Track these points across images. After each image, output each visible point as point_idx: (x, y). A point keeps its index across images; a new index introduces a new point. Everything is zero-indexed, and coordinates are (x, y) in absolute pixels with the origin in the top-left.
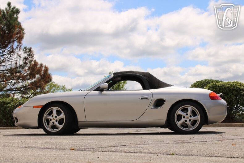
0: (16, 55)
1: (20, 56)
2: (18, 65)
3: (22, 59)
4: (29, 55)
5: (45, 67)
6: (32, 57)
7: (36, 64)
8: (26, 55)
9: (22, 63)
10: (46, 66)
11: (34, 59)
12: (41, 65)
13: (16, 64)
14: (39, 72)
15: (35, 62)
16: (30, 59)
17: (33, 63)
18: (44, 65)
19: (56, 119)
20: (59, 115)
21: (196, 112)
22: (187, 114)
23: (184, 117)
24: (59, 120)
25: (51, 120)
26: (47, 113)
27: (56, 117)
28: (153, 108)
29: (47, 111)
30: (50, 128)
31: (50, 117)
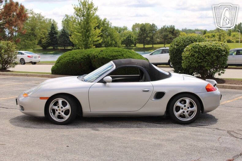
5: (21, 6)
7: (12, 3)
12: (17, 4)
19: (62, 110)
20: (64, 106)
21: (193, 104)
22: (185, 106)
23: (182, 109)
24: (65, 111)
25: (57, 110)
26: (53, 104)
27: (62, 108)
28: (153, 100)
29: (53, 102)
30: (56, 118)
31: (56, 108)
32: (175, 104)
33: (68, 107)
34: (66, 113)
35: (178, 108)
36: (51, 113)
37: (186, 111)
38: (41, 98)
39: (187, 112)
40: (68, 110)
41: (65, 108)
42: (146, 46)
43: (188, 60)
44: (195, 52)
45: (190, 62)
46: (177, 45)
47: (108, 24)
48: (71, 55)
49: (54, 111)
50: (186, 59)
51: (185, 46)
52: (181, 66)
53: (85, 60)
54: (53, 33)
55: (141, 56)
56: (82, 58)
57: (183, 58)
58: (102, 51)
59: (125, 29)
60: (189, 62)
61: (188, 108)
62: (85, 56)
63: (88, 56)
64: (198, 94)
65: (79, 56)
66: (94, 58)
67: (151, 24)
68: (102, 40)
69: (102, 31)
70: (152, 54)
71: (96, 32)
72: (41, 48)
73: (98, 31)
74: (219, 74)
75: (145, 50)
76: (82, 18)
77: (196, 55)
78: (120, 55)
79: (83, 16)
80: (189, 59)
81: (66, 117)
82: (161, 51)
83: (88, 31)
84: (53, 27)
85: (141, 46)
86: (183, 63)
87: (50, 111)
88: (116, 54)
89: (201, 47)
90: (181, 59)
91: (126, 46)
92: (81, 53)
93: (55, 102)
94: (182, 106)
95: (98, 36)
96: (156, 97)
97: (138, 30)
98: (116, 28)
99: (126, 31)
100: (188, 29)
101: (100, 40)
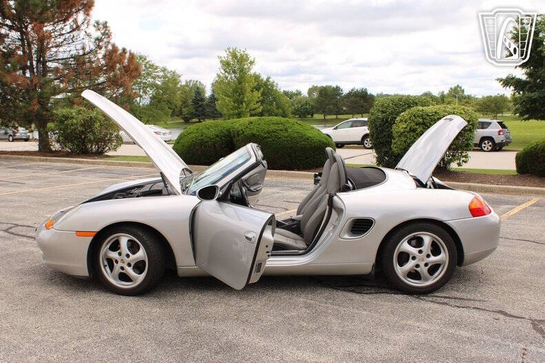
0: (82, 34)
1: (89, 35)
2: (87, 50)
3: (93, 40)
4: (103, 34)
5: (130, 54)
6: (109, 37)
7: (115, 49)
8: (98, 34)
9: (93, 47)
10: (132, 52)
11: (112, 41)
12: (124, 50)
13: (83, 48)
14: (120, 62)
15: (113, 46)
16: (105, 40)
17: (110, 47)
18: (128, 49)
19: (127, 260)
20: (134, 253)
21: (440, 246)
22: (420, 252)
23: (414, 258)
24: (136, 264)
25: (117, 262)
26: (108, 246)
27: (128, 256)
28: (346, 236)
29: (108, 242)
30: (114, 279)
31: (114, 255)
32: (398, 246)
33: (141, 254)
34: (139, 267)
35: (404, 257)
36: (105, 266)
37: (422, 264)
38: (80, 233)
39: (426, 265)
40: (143, 262)
41: (134, 258)
42: (328, 117)
43: (403, 139)
44: (417, 124)
45: (408, 141)
46: (383, 112)
47: (272, 86)
48: (199, 131)
49: (111, 263)
50: (399, 136)
51: (398, 114)
52: (391, 149)
53: (223, 138)
54: (198, 100)
55: (319, 130)
56: (217, 136)
57: (395, 135)
58: (251, 123)
59: (299, 93)
60: (405, 142)
61: (428, 256)
62: (223, 132)
63: (228, 131)
64: (451, 223)
65: (212, 132)
66: (238, 135)
67: (334, 86)
68: (261, 107)
69: (263, 94)
70: (336, 128)
71: (253, 96)
72: (182, 121)
73: (257, 95)
74: (459, 165)
75: (325, 122)
76: (233, 75)
77: (419, 130)
78: (282, 131)
79: (234, 72)
80: (406, 136)
81: (137, 278)
82: (350, 124)
83: (242, 93)
84: (199, 91)
85: (321, 117)
86: (395, 143)
87: (102, 262)
88: (275, 127)
89: (428, 115)
90: (390, 136)
91: (300, 117)
92: (217, 126)
93: (112, 241)
94: (413, 250)
95: (258, 102)
96: (351, 231)
97: (315, 95)
98: (286, 93)
99: (299, 97)
100: (384, 93)
101: (259, 107)
